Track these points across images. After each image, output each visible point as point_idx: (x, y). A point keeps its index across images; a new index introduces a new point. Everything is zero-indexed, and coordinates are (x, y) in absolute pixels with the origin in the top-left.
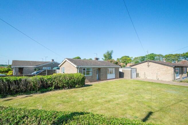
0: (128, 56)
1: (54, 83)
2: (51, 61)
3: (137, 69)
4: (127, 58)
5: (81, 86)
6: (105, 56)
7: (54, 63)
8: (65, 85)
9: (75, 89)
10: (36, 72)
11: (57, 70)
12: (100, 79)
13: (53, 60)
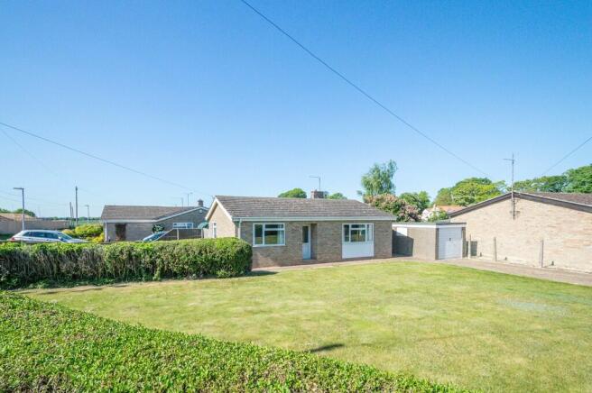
0: (483, 178)
1: (158, 261)
2: (196, 205)
3: (467, 226)
4: (480, 186)
5: (234, 273)
6: (367, 184)
7: (201, 211)
8: (186, 267)
9: (214, 280)
10: (153, 235)
11: (205, 229)
12: (315, 258)
13: (201, 202)
